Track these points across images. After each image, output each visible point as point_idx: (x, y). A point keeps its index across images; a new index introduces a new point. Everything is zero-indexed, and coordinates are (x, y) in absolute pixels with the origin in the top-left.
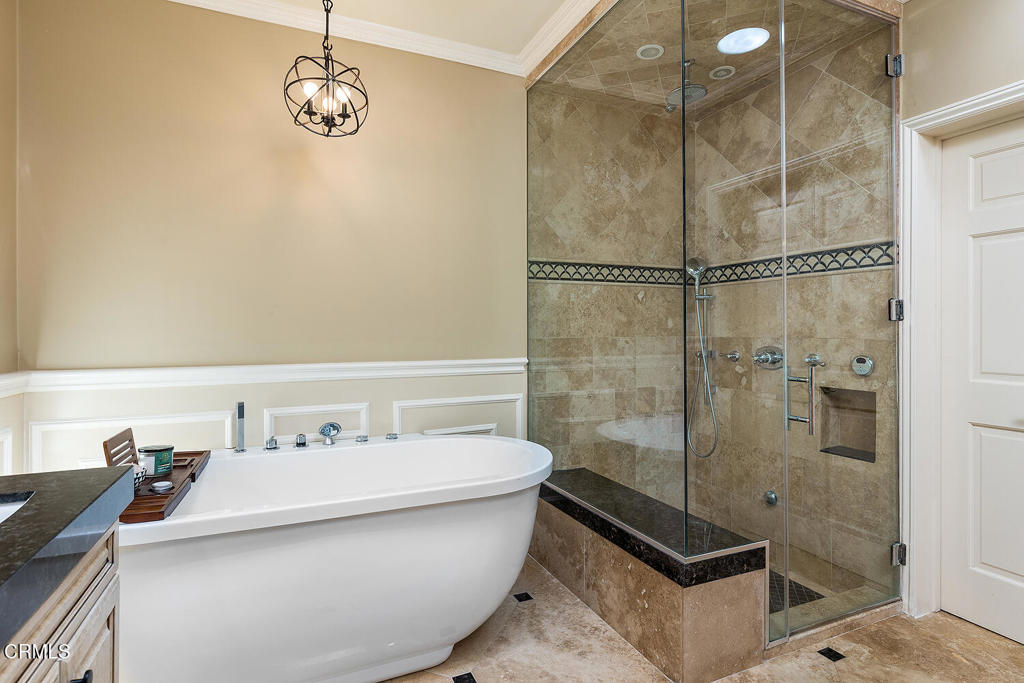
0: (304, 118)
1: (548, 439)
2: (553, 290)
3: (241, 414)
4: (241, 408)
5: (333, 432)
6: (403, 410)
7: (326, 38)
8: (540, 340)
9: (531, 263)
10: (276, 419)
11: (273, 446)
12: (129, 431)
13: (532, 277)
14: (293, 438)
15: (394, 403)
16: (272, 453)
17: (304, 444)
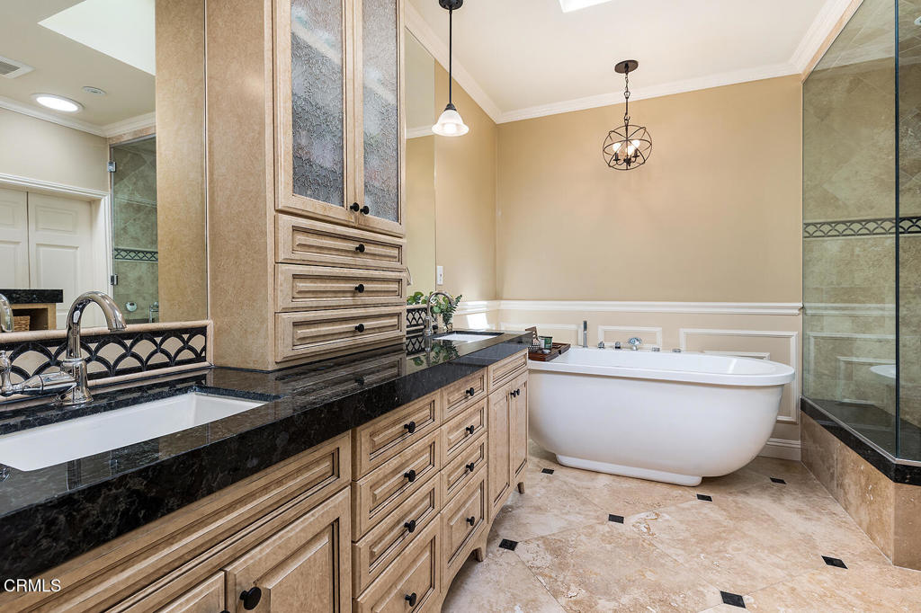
0: (613, 163)
1: (826, 372)
2: (833, 246)
3: (585, 328)
4: (585, 323)
5: (637, 343)
6: (688, 335)
7: (626, 114)
8: (817, 289)
9: (807, 225)
10: (605, 332)
11: (601, 346)
12: (535, 328)
13: (808, 236)
14: (614, 344)
15: (681, 329)
16: (601, 350)
17: (619, 348)
